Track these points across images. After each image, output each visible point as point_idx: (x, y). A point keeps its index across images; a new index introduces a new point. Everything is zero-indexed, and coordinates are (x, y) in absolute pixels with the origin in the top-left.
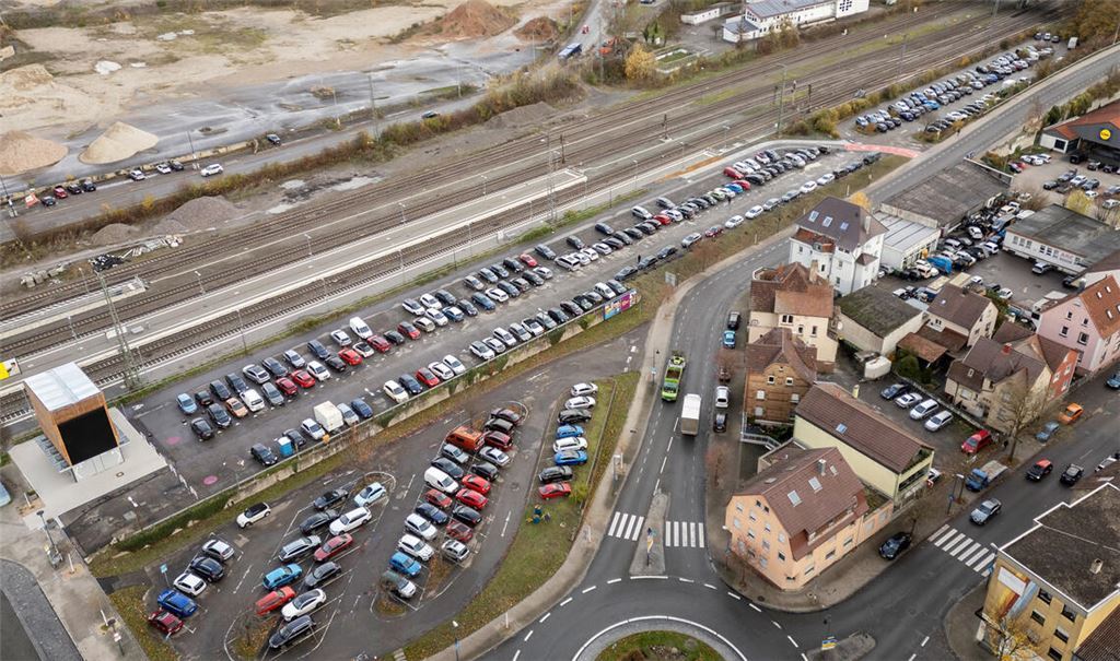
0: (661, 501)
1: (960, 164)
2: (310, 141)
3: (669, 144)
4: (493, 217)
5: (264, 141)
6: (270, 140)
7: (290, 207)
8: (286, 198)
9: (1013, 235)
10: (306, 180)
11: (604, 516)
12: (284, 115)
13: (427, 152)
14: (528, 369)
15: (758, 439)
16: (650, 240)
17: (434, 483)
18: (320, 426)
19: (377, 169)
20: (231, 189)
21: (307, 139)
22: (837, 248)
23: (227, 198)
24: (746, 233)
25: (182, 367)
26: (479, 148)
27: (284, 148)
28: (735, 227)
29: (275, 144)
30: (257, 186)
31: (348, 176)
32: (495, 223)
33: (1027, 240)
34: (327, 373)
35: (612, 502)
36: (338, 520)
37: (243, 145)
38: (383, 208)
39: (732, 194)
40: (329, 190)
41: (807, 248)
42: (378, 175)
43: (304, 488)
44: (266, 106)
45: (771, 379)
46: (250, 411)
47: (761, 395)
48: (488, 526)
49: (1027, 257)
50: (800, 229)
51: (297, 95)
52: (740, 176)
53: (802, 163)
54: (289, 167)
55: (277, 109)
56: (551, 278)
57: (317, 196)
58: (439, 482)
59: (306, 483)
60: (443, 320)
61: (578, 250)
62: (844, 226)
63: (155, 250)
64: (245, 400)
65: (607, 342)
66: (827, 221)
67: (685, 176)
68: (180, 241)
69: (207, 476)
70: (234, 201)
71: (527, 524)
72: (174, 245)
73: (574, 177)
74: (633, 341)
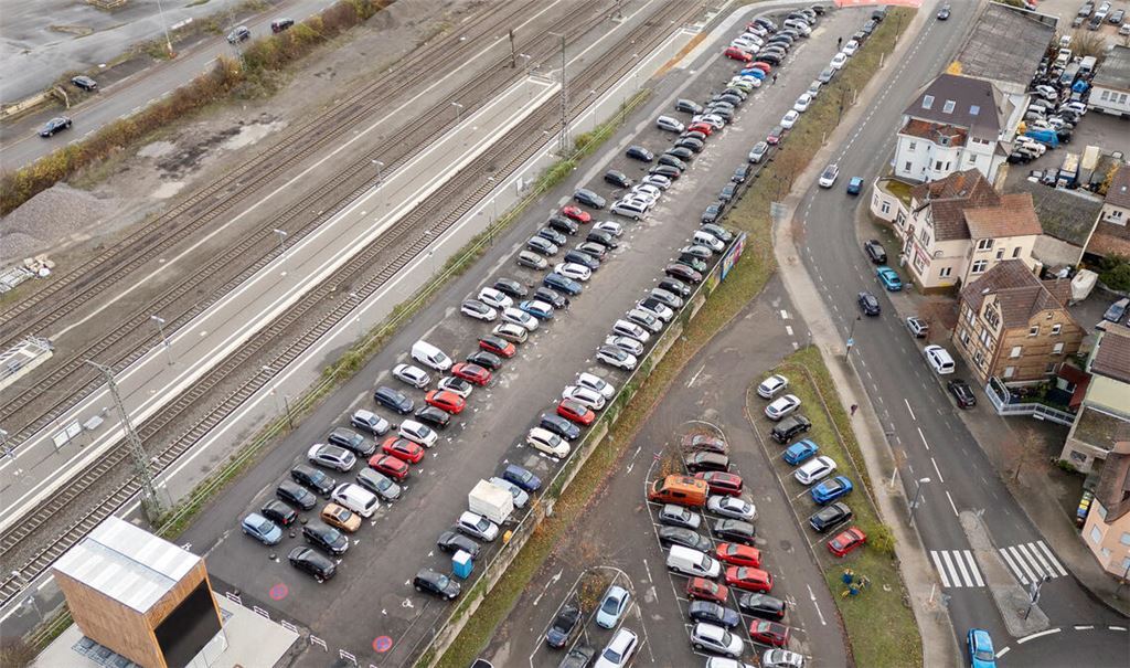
0: (971, 521)
1: (990, 9)
2: (141, 78)
3: (627, 23)
4: (480, 159)
5: (72, 88)
6: (78, 85)
7: (180, 185)
8: (163, 171)
9: (1101, 90)
10: (174, 141)
11: (921, 561)
12: (69, 45)
13: (318, 75)
14: (679, 370)
15: (1024, 408)
16: (704, 159)
17: (689, 569)
18: (486, 520)
19: (266, 109)
20: (71, 169)
21: (132, 77)
22: (970, 139)
23: (72, 185)
24: (808, 132)
25: (205, 469)
26: (385, 61)
27: (107, 95)
28: (793, 126)
29: (90, 90)
30: (105, 159)
31: (231, 126)
32: (489, 166)
33: (1120, 94)
34: (433, 435)
35: (915, 538)
36: (602, 659)
37: (40, 98)
38: (319, 166)
39: (758, 82)
40: (219, 149)
41: (922, 143)
42: (272, 119)
43: (511, 617)
44: (29, 32)
45: (1033, 331)
46: (363, 517)
47: (1016, 352)
48: (795, 613)
49: (1120, 114)
50: (911, 121)
51: (67, 11)
52: (750, 57)
53: (808, 30)
54: (138, 123)
55: (51, 35)
56: (622, 235)
57: (208, 161)
58: (696, 566)
59: (510, 610)
60: (533, 323)
61: (627, 188)
62: (974, 110)
63: (19, 285)
64: (348, 503)
65: (746, 312)
66: (950, 107)
67: (684, 64)
68: (51, 264)
69: (374, 639)
70: (88, 188)
71: (845, 598)
72: (45, 272)
73: (544, 87)
74: (775, 304)
